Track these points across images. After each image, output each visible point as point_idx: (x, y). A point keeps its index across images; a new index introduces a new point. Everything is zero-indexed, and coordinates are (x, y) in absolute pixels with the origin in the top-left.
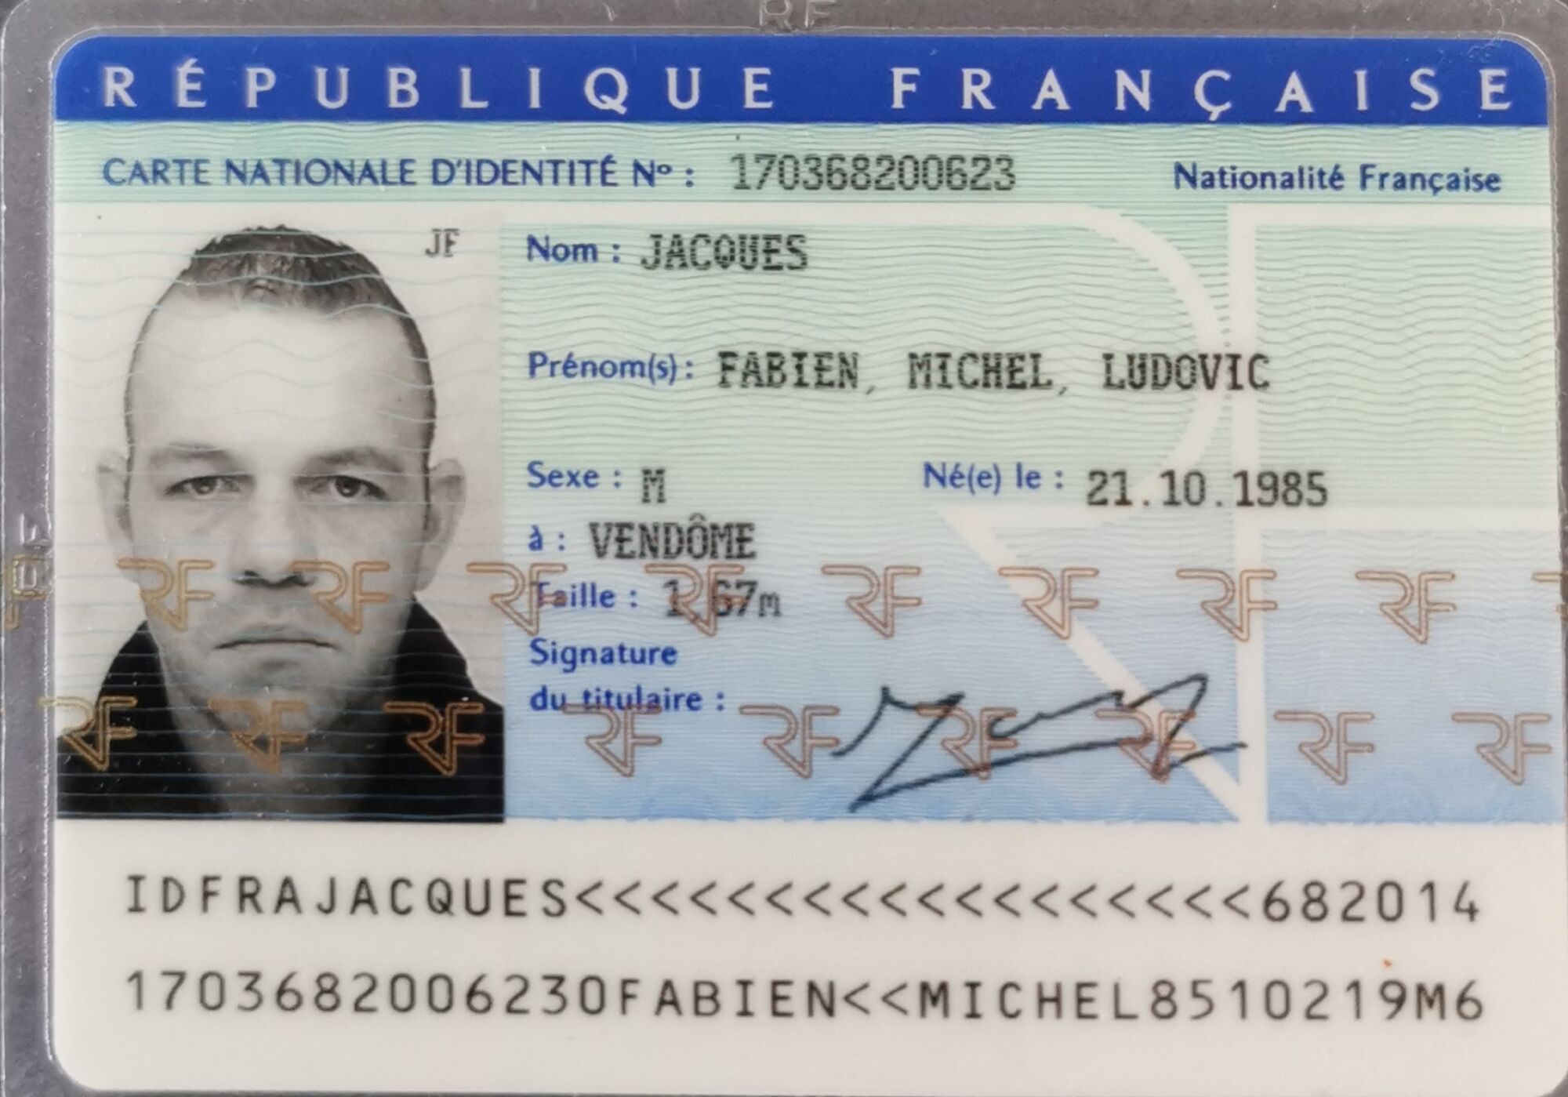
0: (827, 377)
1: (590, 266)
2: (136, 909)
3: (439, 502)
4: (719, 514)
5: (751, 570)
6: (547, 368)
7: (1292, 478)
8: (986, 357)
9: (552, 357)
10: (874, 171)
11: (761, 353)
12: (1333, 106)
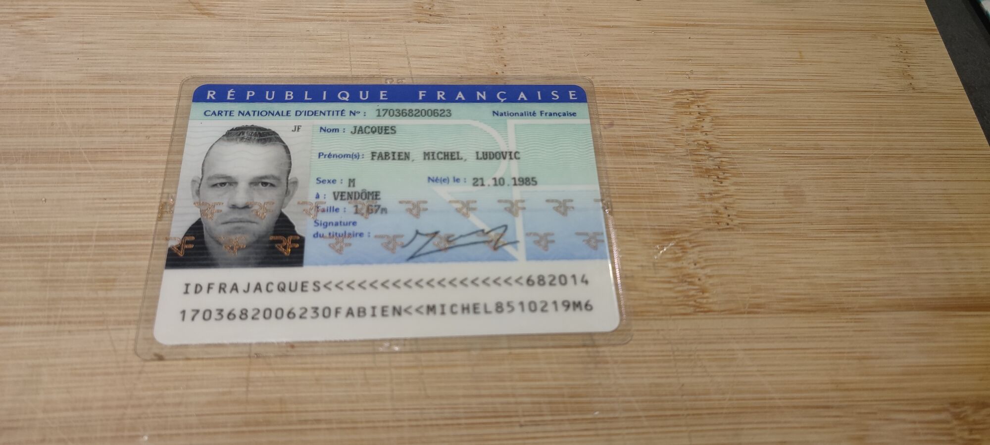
0: (401, 157)
1: (337, 133)
3: (290, 187)
4: (370, 189)
5: (379, 202)
6: (323, 156)
7: (527, 179)
8: (445, 153)
9: (325, 154)
10: (414, 113)
11: (383, 152)
12: (532, 99)
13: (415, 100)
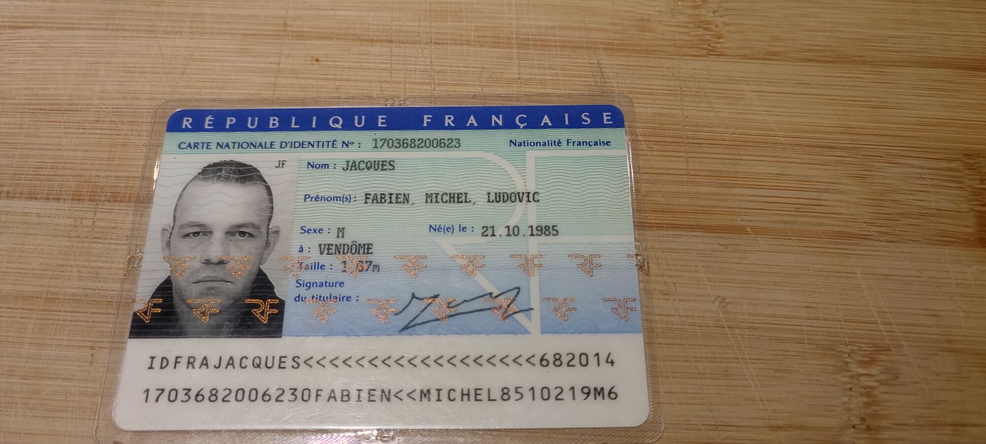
0: (399, 200)
1: (326, 170)
2: (151, 368)
3: (271, 238)
4: (362, 241)
5: (370, 258)
6: (310, 199)
7: (547, 228)
8: (450, 194)
9: (311, 196)
10: (417, 143)
11: (378, 193)
12: (558, 124)
13: (419, 126)
